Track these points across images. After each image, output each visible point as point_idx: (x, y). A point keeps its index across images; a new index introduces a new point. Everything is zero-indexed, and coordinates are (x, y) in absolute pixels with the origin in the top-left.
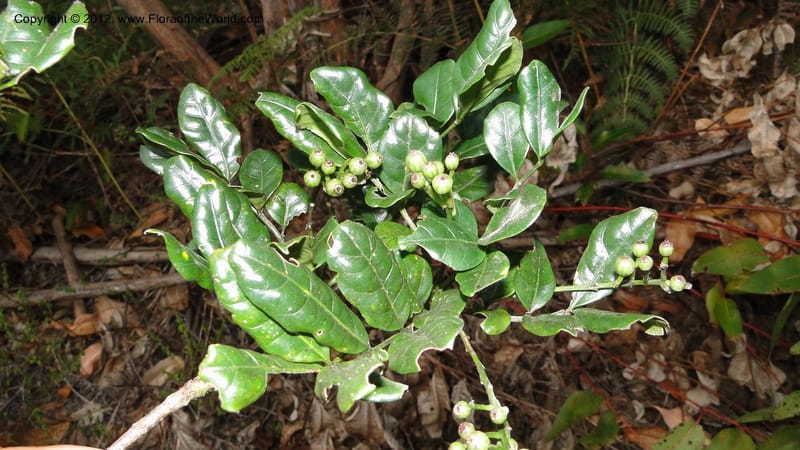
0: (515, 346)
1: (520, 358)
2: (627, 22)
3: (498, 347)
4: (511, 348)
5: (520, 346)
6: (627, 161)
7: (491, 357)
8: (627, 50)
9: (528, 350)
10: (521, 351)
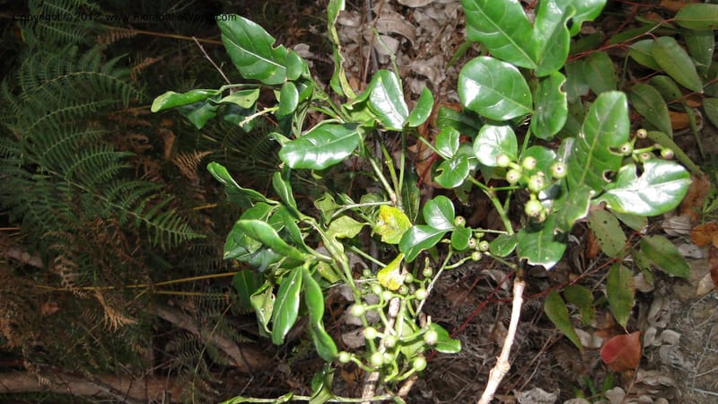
0: (495, 329)
2: (254, 166)
3: (493, 342)
4: (497, 331)
5: (496, 324)
9: (502, 318)
10: (501, 323)
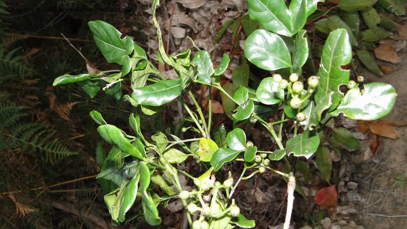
0: (255, 192)
1: (261, 189)
2: (105, 110)
3: (254, 200)
4: (256, 193)
5: (255, 189)
6: (173, 120)
7: (259, 204)
8: (119, 112)
9: (258, 185)
10: (258, 188)
